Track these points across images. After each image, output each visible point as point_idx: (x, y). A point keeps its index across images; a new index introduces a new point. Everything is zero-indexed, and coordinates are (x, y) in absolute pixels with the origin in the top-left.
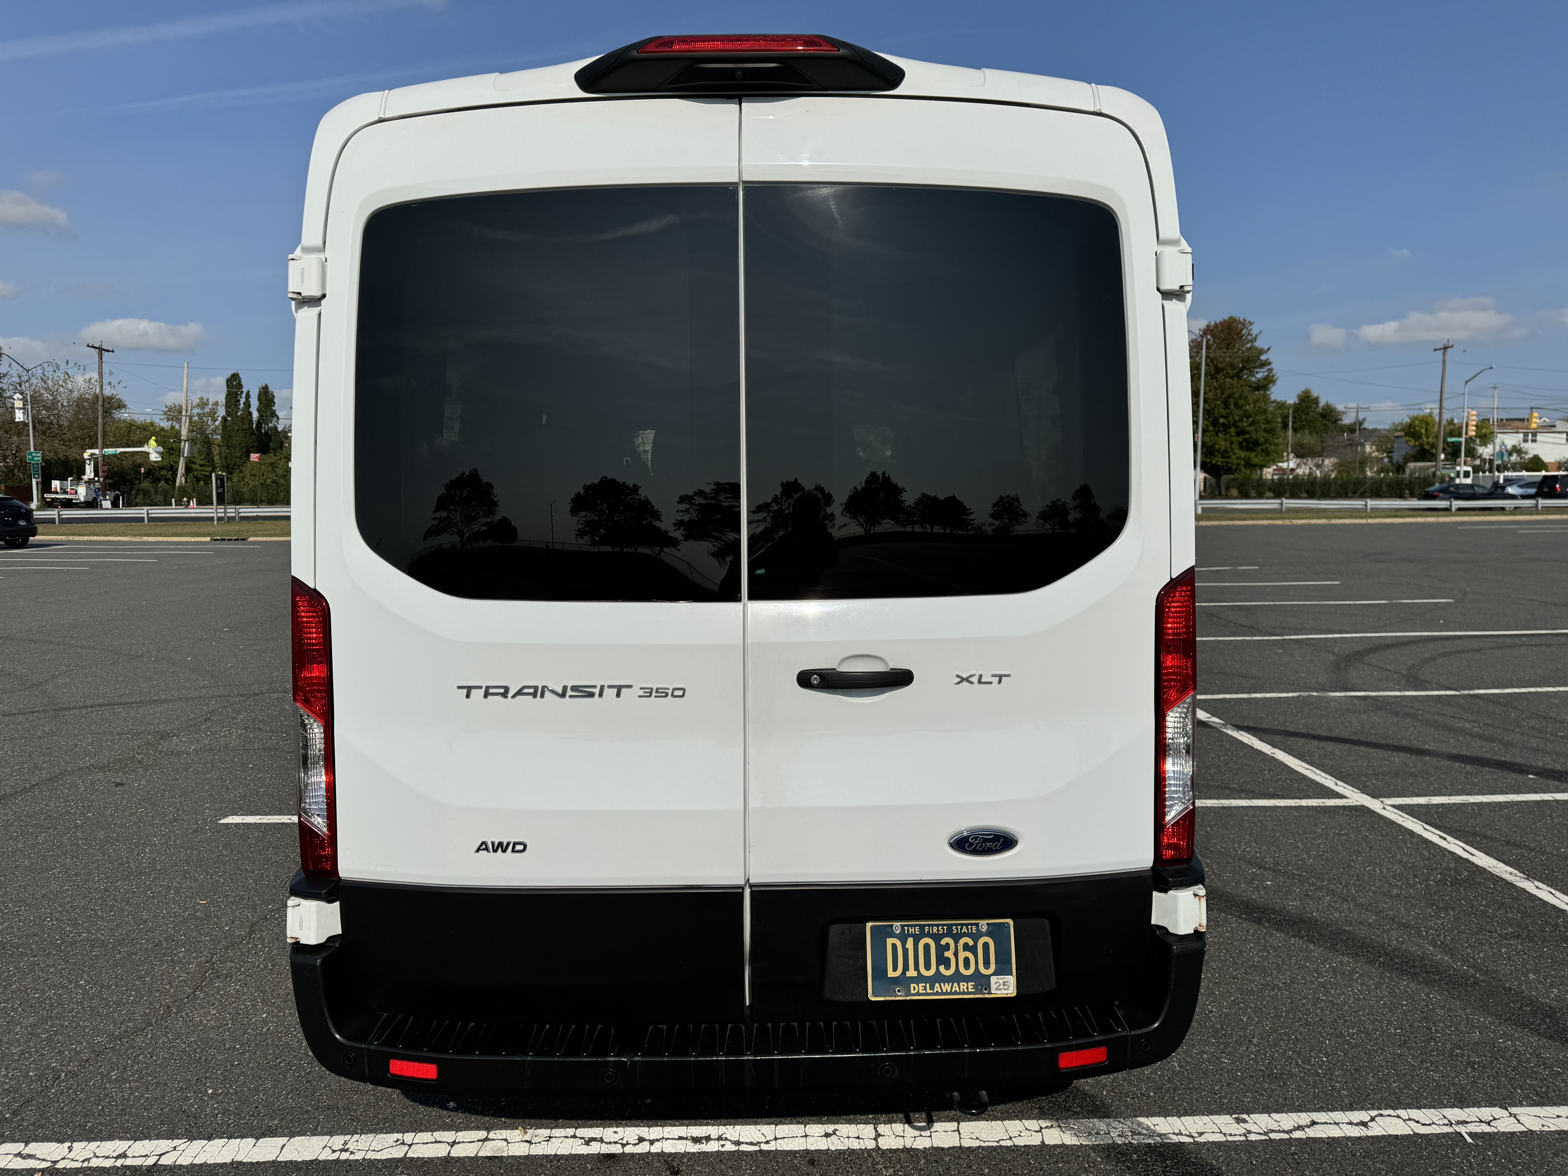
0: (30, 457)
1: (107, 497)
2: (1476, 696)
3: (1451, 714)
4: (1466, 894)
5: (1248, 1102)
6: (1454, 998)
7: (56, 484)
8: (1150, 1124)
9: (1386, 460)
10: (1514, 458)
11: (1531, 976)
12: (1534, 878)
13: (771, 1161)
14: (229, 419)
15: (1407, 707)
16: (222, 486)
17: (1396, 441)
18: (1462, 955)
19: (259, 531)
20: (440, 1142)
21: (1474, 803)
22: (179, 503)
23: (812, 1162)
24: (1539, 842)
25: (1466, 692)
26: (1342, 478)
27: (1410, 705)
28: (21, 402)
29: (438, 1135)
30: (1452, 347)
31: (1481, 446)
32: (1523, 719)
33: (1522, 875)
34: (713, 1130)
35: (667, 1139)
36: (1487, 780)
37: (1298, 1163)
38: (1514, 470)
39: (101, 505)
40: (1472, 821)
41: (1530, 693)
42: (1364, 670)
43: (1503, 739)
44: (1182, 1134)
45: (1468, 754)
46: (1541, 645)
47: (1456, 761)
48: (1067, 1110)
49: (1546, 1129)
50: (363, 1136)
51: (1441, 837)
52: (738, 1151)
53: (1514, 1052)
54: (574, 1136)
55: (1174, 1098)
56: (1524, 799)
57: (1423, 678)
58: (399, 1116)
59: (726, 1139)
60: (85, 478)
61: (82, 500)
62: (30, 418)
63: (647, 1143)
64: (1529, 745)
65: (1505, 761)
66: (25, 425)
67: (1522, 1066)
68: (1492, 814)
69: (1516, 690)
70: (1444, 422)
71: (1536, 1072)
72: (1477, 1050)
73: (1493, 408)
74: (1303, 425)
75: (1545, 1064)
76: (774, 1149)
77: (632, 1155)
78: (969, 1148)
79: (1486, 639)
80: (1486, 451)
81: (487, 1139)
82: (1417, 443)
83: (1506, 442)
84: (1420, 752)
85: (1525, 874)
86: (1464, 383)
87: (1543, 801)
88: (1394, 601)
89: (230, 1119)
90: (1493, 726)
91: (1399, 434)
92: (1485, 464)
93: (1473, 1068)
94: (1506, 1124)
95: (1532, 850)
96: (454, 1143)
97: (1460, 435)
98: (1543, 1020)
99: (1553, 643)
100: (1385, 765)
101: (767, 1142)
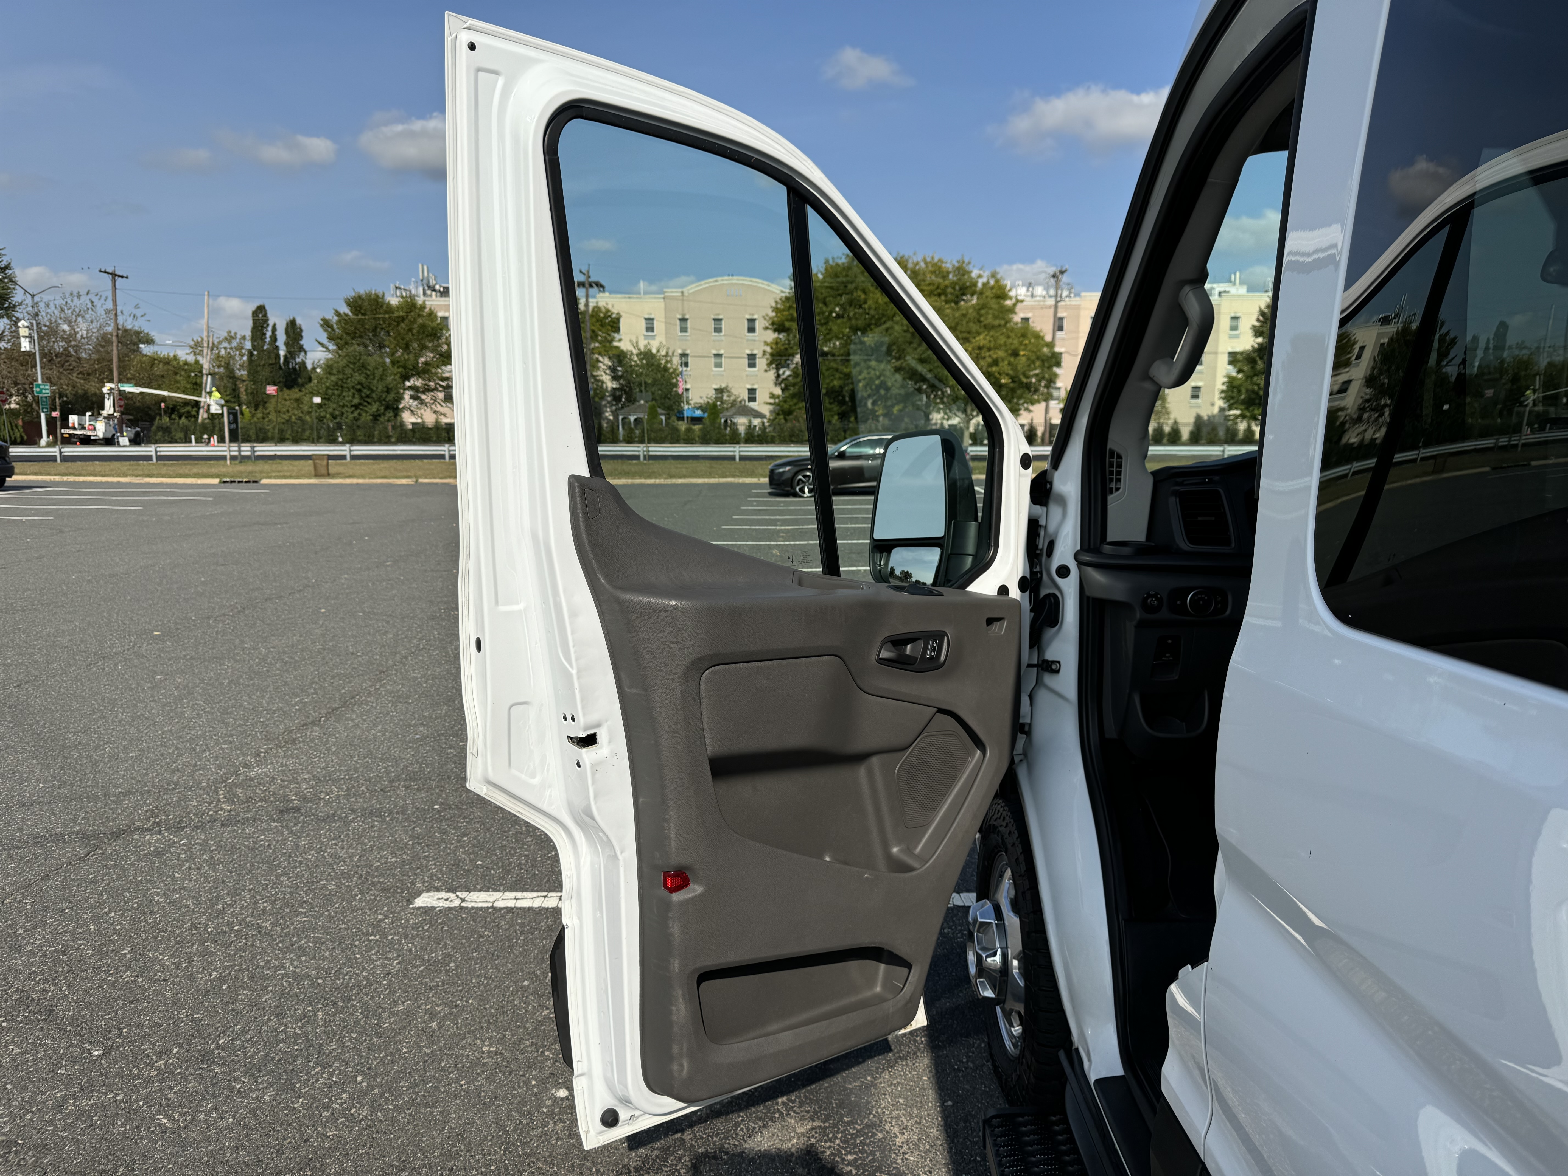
0: (38, 390)
1: (125, 434)
7: (73, 419)
14: (255, 353)
16: (235, 421)
19: (274, 472)
22: (199, 441)
28: (27, 330)
39: (118, 442)
60: (105, 413)
61: (101, 435)
62: (37, 348)
66: (30, 355)
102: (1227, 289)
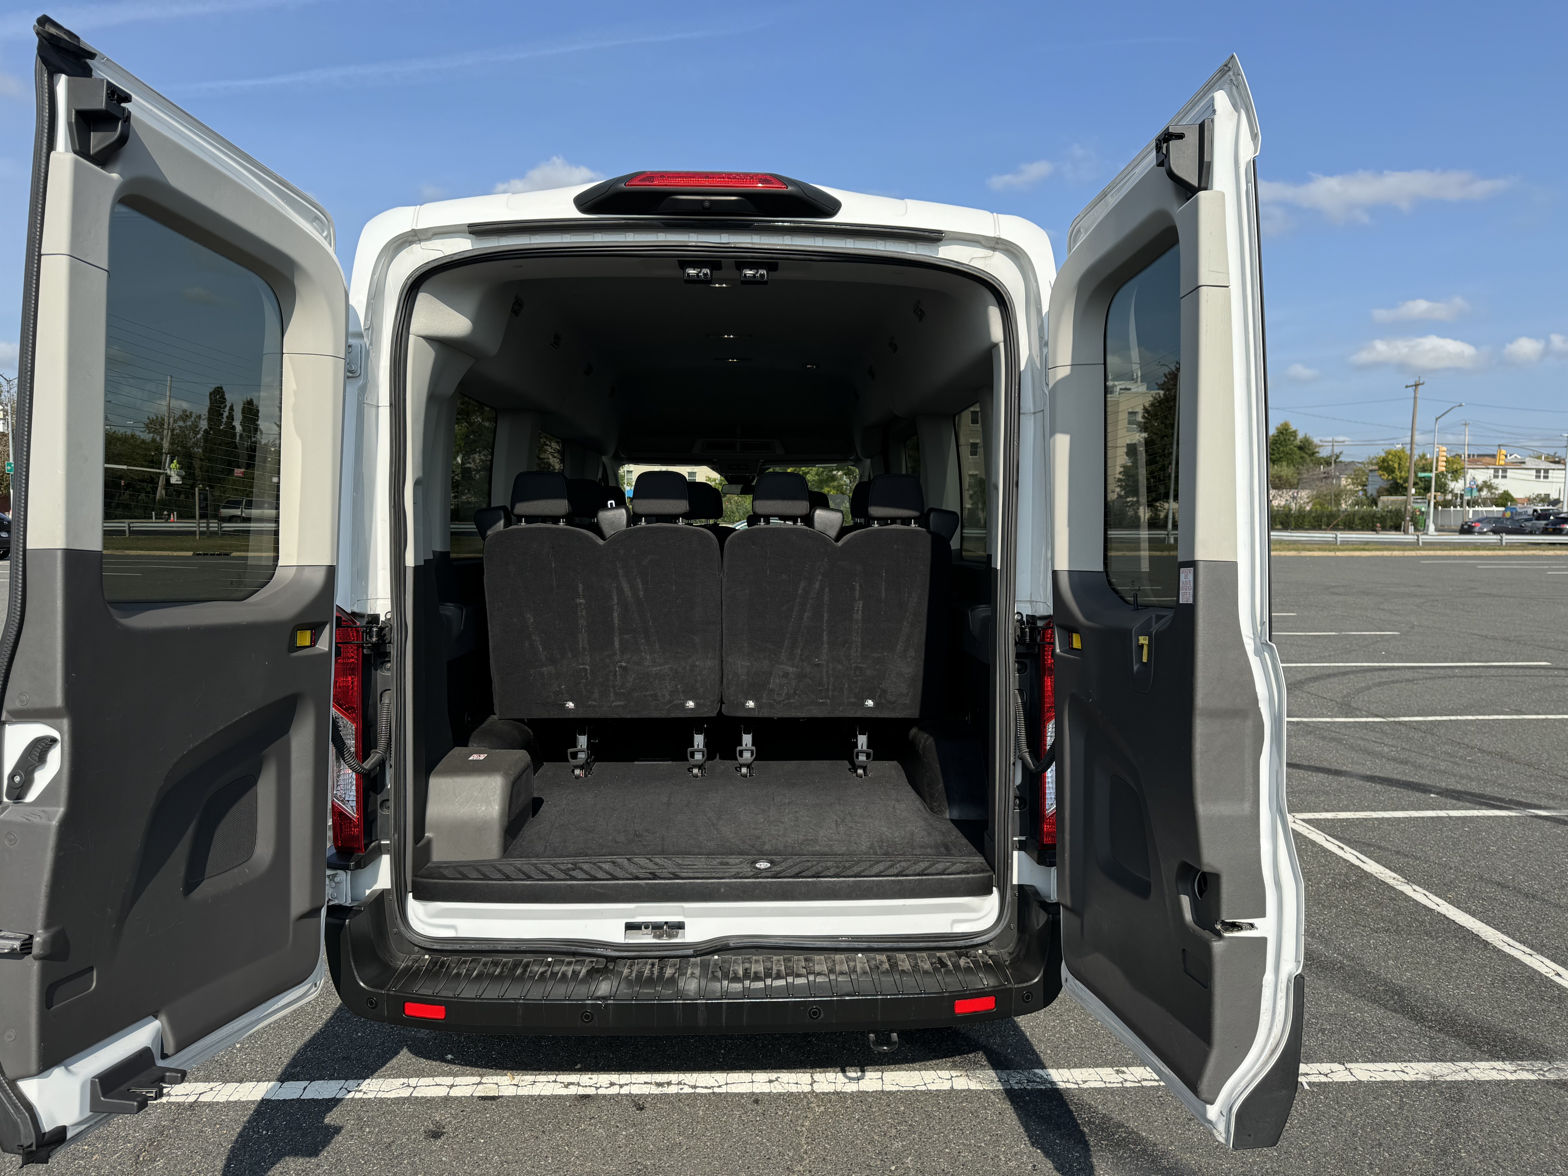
0: (9, 468)
2: (1400, 723)
3: (1374, 739)
4: (1351, 895)
5: (1129, 1058)
6: (1320, 979)
8: (1043, 1074)
9: (1361, 493)
10: (1485, 493)
11: (1391, 962)
12: (1414, 883)
13: (722, 1100)
14: (211, 432)
15: (1335, 732)
16: (205, 500)
17: (1370, 474)
18: (1335, 945)
20: (440, 1085)
21: (1376, 819)
22: (159, 517)
23: (756, 1101)
24: (1425, 852)
25: (1392, 719)
26: (1316, 511)
27: (1338, 730)
28: (2, 412)
29: (438, 1080)
30: (1423, 384)
31: (1452, 481)
32: (1438, 745)
33: (1404, 880)
34: (673, 1077)
35: (634, 1084)
36: (1392, 799)
37: (1162, 1104)
38: (1485, 506)
40: (1370, 833)
41: (1451, 721)
42: (1302, 698)
43: (1415, 762)
44: (1069, 1082)
45: (1381, 775)
46: (1471, 677)
47: (1368, 781)
48: (975, 1063)
49: (1373, 1079)
50: (374, 1080)
51: (1340, 847)
52: (694, 1093)
53: (1361, 1022)
54: (555, 1081)
55: (1067, 1055)
56: (1422, 816)
57: (1355, 706)
58: (404, 1065)
59: (685, 1084)
62: (10, 429)
63: (617, 1087)
64: (1438, 768)
65: (1413, 782)
66: (4, 435)
67: (1365, 1032)
68: (1390, 828)
69: (1438, 718)
70: (1416, 457)
71: (1376, 1037)
72: (1330, 1020)
73: (1465, 445)
74: (1280, 458)
75: (1385, 1031)
76: (725, 1091)
77: (604, 1096)
78: (890, 1092)
79: (1421, 671)
80: (1457, 486)
81: (480, 1083)
82: (1390, 477)
83: (1477, 477)
84: (1337, 773)
85: (1406, 878)
86: (1435, 419)
87: (1438, 817)
88: (1343, 633)
89: (257, 1067)
90: (1409, 750)
91: (1374, 467)
92: (1456, 499)
93: (1323, 1033)
94: (1340, 1076)
95: (1417, 858)
96: (452, 1086)
97: (1431, 471)
98: (1392, 998)
99: (1482, 674)
100: (1303, 784)
101: (720, 1086)
102: (1128, 387)
